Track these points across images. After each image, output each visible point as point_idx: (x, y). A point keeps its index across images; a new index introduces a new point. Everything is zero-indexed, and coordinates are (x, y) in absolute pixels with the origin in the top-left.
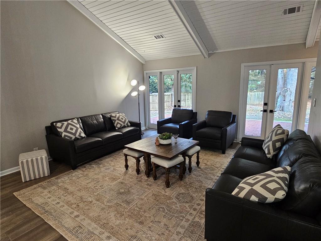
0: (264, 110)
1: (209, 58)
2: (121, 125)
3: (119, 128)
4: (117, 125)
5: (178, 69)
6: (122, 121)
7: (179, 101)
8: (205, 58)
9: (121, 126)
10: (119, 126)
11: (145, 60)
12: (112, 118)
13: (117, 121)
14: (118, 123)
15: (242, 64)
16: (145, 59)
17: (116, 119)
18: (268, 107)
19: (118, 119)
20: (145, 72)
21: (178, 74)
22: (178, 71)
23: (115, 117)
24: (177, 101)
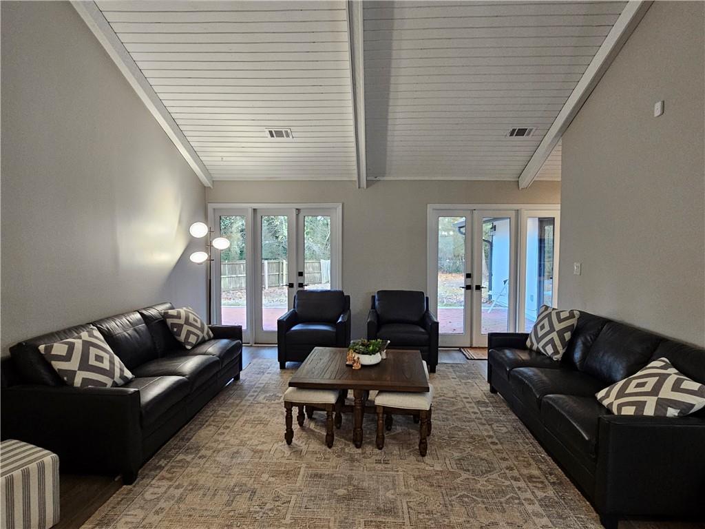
0: (467, 286)
1: (368, 189)
2: (198, 336)
3: (196, 346)
4: (187, 337)
5: (298, 206)
6: (196, 327)
7: (301, 274)
8: (359, 187)
9: (198, 339)
10: (193, 339)
11: (212, 177)
12: (169, 321)
13: (186, 328)
14: (189, 333)
15: (428, 205)
16: (212, 175)
17: (182, 321)
18: (472, 280)
19: (187, 321)
20: (211, 206)
21: (297, 215)
22: (298, 210)
23: (178, 317)
24: (295, 274)
